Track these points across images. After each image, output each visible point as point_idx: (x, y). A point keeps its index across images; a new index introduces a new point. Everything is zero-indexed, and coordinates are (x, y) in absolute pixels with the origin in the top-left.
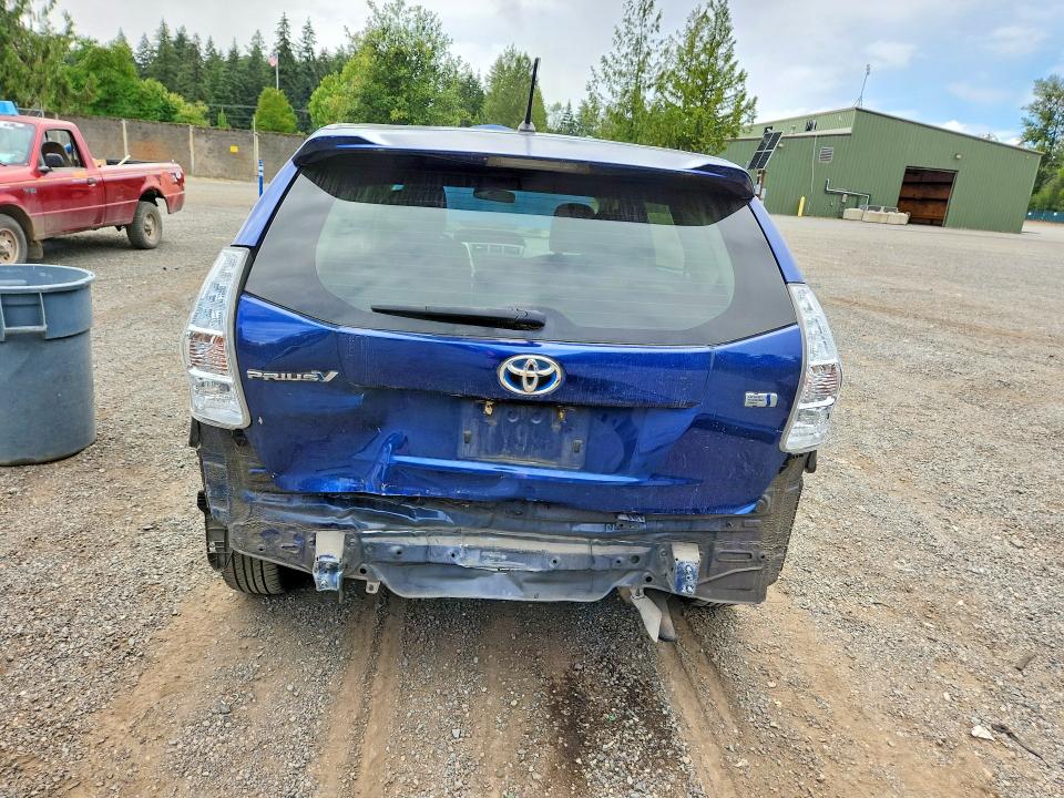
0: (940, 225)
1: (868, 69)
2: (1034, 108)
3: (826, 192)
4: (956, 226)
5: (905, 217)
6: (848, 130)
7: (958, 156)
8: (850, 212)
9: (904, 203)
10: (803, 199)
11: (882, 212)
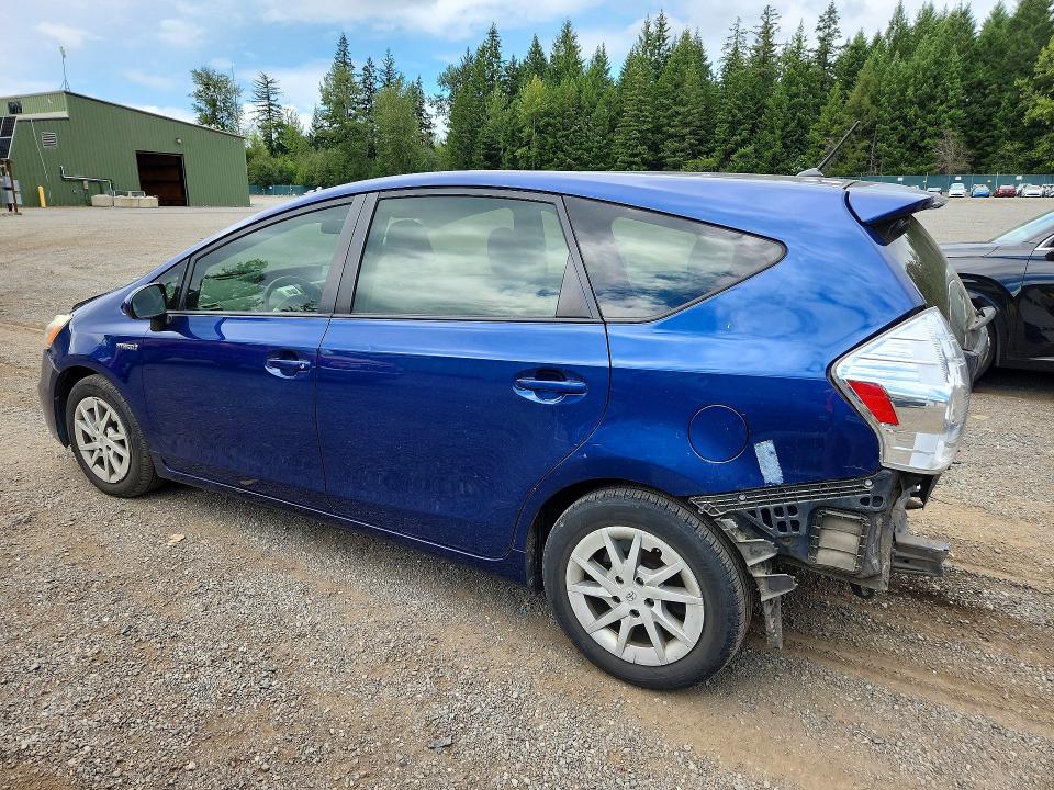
0: (185, 205)
1: (63, 52)
2: (198, 95)
3: (63, 179)
4: (199, 205)
5: (154, 200)
6: (64, 114)
7: (179, 141)
8: (97, 198)
9: (148, 187)
10: (41, 188)
11: (130, 196)
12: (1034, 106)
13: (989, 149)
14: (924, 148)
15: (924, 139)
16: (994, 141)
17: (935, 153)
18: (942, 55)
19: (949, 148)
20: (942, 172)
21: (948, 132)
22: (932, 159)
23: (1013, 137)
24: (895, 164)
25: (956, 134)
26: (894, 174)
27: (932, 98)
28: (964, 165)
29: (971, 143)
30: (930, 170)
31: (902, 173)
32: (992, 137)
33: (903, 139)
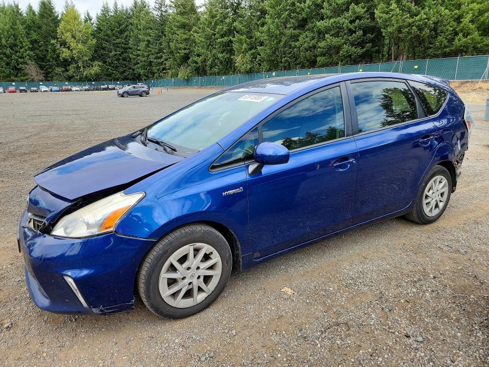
12: (62, 53)
13: (50, 70)
14: (20, 69)
15: (18, 65)
16: (51, 67)
17: (26, 71)
18: (13, 25)
19: (32, 69)
20: (33, 80)
21: (29, 62)
22: (25, 75)
23: (58, 65)
24: (8, 76)
25: (33, 63)
26: (9, 81)
27: (16, 45)
28: (41, 77)
29: (41, 67)
30: (27, 79)
31: (13, 81)
32: (49, 65)
33: (7, 64)
